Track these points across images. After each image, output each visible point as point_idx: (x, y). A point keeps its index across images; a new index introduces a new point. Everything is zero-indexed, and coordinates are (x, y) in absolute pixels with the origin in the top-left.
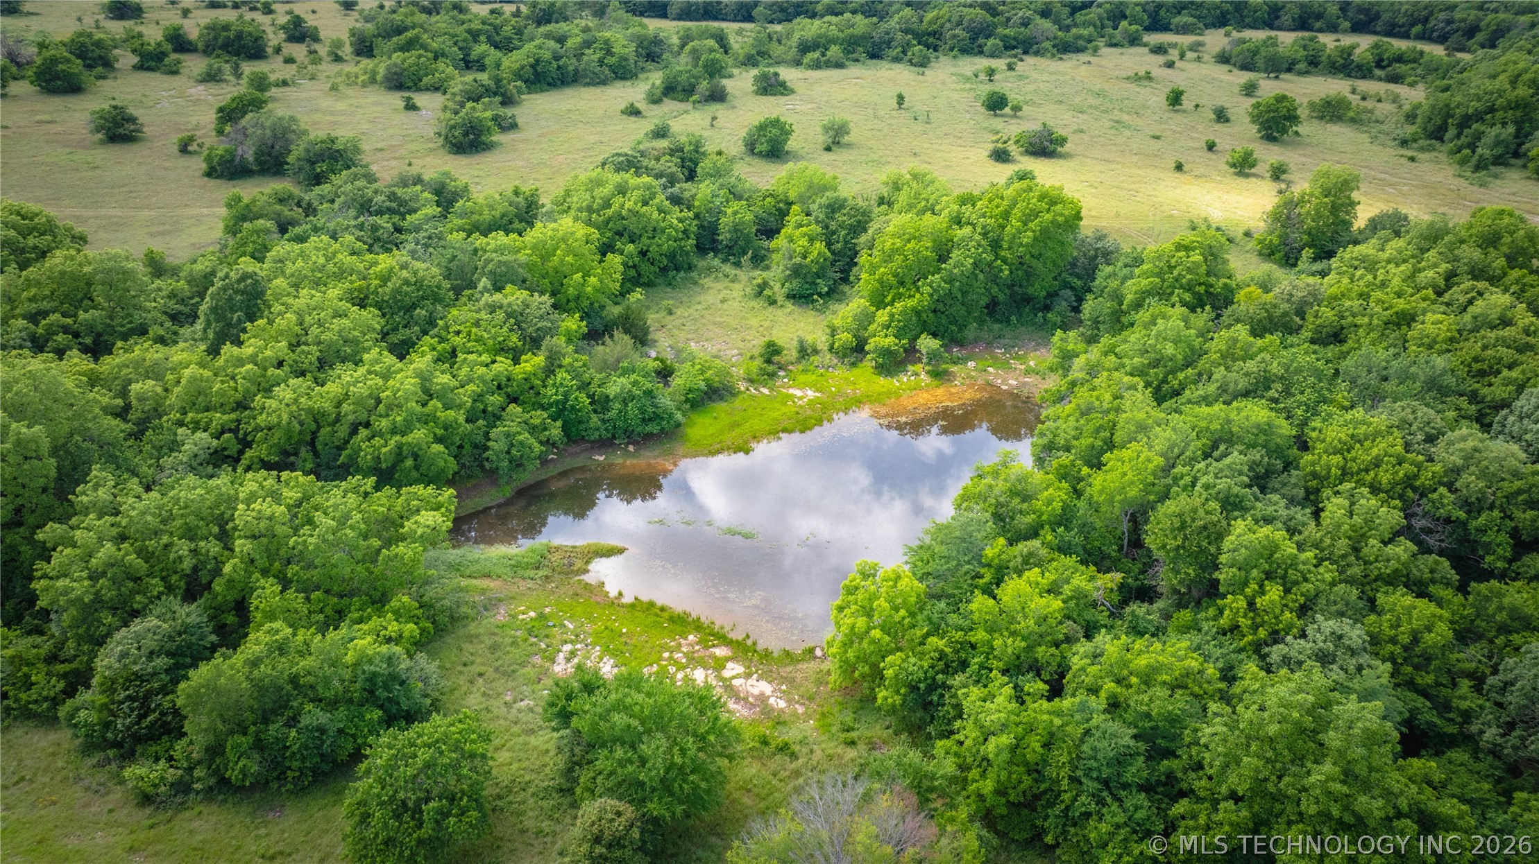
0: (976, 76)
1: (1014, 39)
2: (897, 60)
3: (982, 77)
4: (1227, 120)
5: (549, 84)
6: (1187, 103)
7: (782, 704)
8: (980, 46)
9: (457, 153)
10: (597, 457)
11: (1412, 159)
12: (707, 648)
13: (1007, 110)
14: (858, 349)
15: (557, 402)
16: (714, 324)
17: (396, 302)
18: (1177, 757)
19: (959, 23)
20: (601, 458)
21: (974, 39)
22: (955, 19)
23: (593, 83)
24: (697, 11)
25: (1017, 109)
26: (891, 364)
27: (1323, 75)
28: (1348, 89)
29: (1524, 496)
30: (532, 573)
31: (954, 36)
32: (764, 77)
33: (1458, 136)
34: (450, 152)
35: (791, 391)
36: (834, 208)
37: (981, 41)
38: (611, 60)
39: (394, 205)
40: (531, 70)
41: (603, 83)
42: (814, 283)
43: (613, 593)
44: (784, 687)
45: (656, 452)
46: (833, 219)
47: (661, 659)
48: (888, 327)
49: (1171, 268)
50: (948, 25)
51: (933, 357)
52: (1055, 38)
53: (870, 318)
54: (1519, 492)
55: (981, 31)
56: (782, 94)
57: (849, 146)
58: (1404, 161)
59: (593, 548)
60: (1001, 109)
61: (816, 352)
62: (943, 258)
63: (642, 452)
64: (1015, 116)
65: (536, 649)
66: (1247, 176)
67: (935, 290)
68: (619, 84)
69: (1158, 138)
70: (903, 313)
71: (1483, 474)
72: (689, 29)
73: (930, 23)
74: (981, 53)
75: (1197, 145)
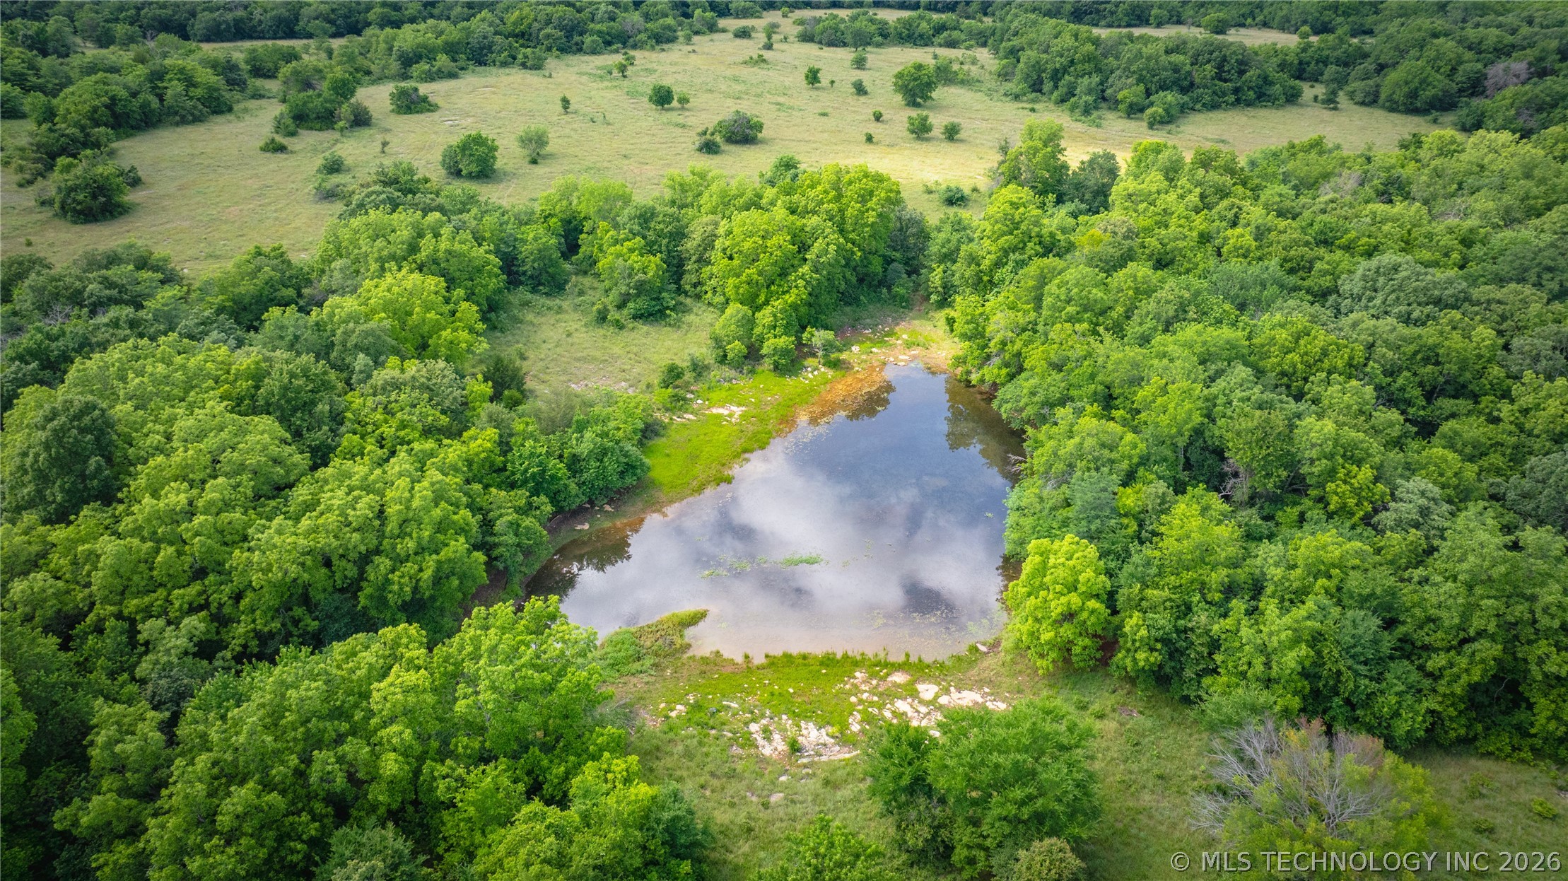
0: (611, 73)
1: (608, 34)
2: (504, 64)
3: (616, 73)
4: (866, 93)
5: (132, 128)
6: (824, 80)
7: (1002, 706)
8: (577, 44)
9: (86, 222)
10: (579, 527)
11: (1033, 110)
12: (883, 679)
13: (675, 104)
14: (752, 355)
15: (534, 475)
16: (578, 360)
17: (289, 401)
18: (1404, 623)
19: (548, 22)
20: (586, 526)
21: (569, 37)
22: (542, 17)
23: (183, 122)
24: (228, 29)
25: (684, 100)
26: (789, 364)
27: (895, 45)
28: (931, 56)
29: (1419, 357)
30: (636, 666)
31: (548, 36)
32: (403, 94)
33: (1056, 87)
34: (75, 223)
35: (715, 411)
36: (646, 217)
37: (577, 38)
38: (198, 92)
39: (114, 292)
40: (108, 112)
41: (197, 119)
42: (658, 299)
43: (739, 659)
44: (987, 690)
45: (640, 505)
46: (649, 229)
47: (853, 705)
48: (775, 327)
49: (1016, 226)
50: (536, 25)
51: (828, 347)
52: (646, 30)
53: (750, 323)
54: (1416, 353)
55: (573, 29)
56: (429, 110)
57: (550, 156)
58: (1027, 112)
59: (676, 620)
60: (669, 103)
61: (707, 368)
62: (804, 248)
63: (623, 508)
64: (683, 109)
65: (722, 741)
66: (928, 140)
67: (807, 282)
68: (220, 119)
69: (824, 115)
70: (783, 311)
71: (1387, 343)
72: (254, 50)
73: (514, 24)
74: (579, 49)
75: (863, 117)
